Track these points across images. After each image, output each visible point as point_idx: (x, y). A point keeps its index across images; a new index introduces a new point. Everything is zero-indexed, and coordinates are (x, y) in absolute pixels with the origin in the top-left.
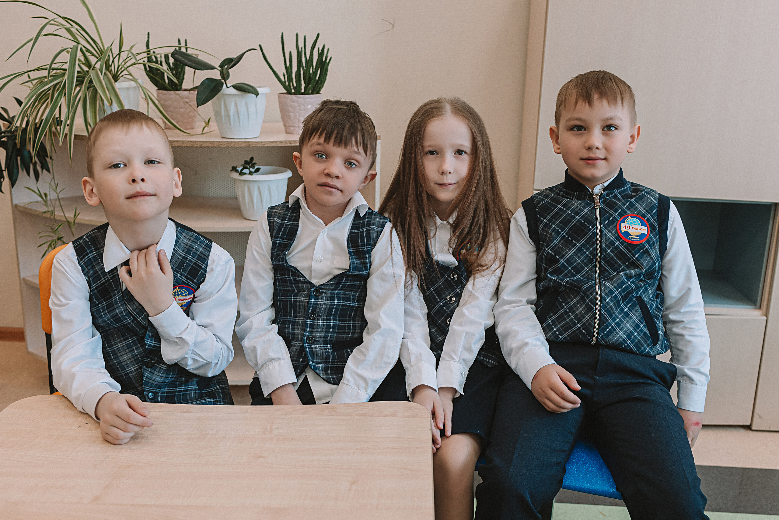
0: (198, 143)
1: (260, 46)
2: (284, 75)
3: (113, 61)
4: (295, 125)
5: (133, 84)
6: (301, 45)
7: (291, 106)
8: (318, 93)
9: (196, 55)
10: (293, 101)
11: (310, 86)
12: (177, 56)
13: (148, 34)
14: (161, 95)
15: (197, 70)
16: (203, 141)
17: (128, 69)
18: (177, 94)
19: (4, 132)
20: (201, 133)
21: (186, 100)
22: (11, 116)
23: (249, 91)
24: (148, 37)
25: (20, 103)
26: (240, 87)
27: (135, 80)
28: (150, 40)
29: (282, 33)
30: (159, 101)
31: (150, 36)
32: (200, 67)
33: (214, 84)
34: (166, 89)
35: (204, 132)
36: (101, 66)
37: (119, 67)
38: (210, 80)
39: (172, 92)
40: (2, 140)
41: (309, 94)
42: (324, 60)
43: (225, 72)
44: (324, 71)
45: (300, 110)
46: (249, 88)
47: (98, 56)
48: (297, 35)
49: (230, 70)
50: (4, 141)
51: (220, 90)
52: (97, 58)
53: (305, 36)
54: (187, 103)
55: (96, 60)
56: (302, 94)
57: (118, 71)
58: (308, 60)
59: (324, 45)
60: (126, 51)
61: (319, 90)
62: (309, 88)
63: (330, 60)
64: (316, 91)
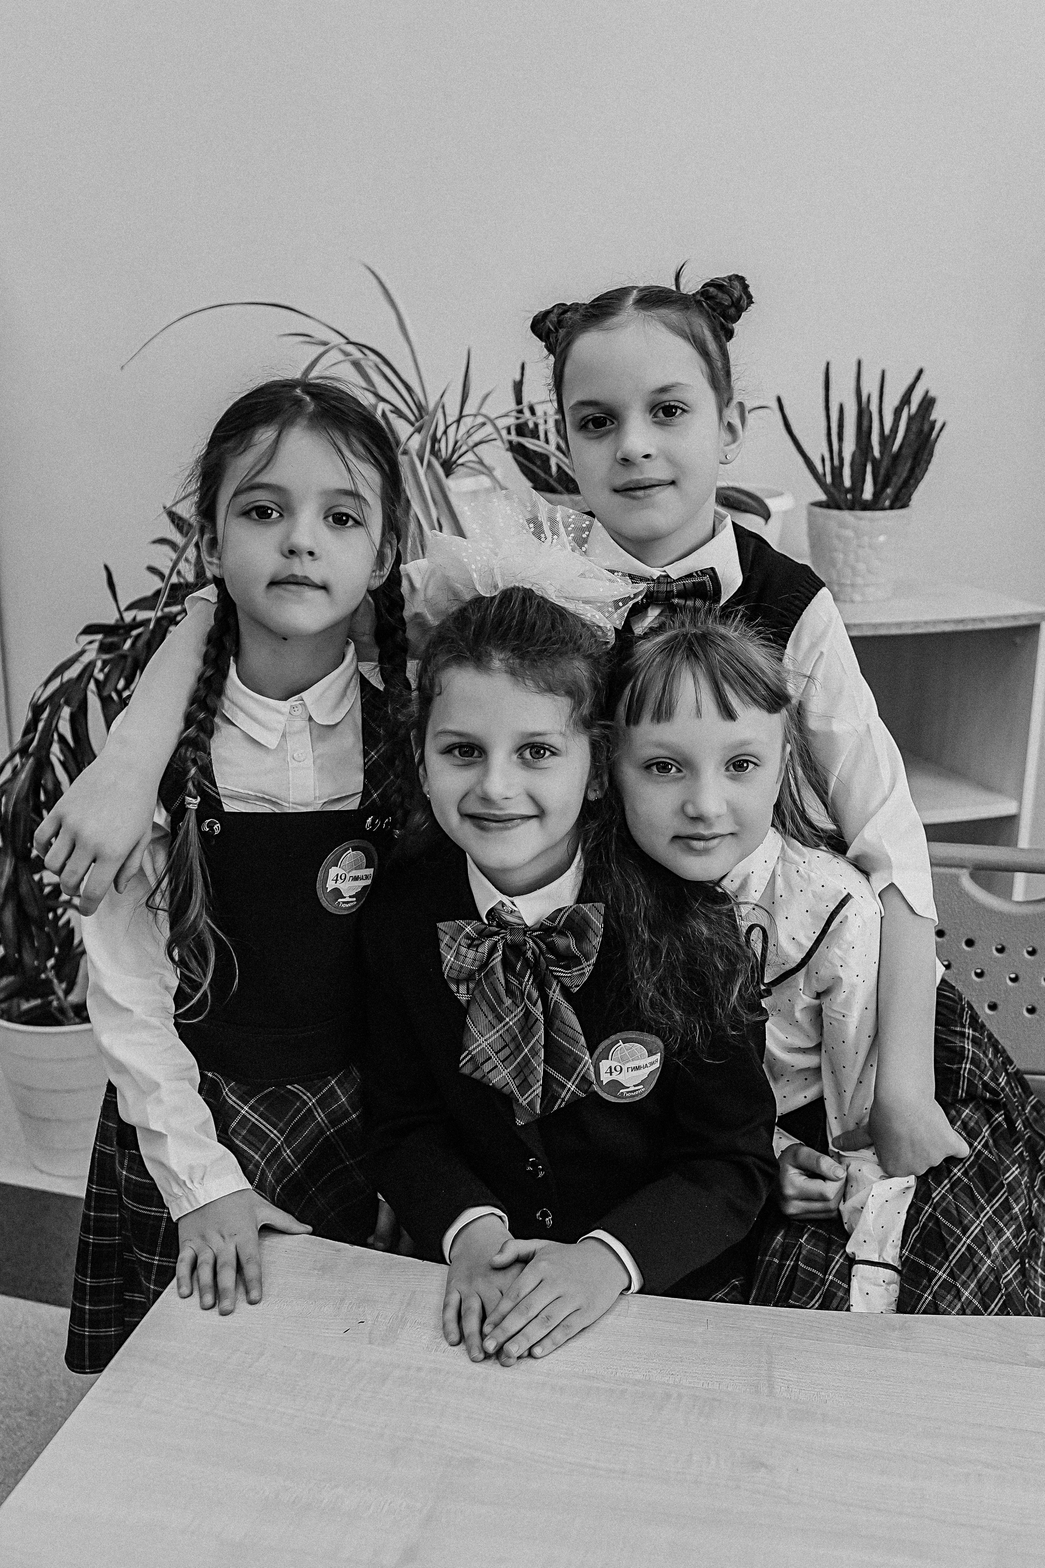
1: (779, 400)
2: (823, 460)
3: (445, 432)
4: (843, 581)
5: (485, 481)
6: (870, 387)
7: (839, 537)
8: (905, 506)
10: (842, 525)
13: (523, 367)
17: (475, 449)
23: (748, 508)
24: (522, 374)
27: (488, 471)
29: (828, 364)
34: (550, 489)
36: (423, 446)
37: (456, 443)
39: (567, 496)
41: (883, 509)
42: (926, 428)
44: (926, 457)
45: (859, 546)
46: (749, 501)
47: (412, 418)
48: (859, 363)
52: (412, 424)
53: (884, 370)
55: (411, 429)
56: (866, 506)
57: (454, 452)
58: (887, 431)
59: (927, 392)
60: (475, 416)
61: (909, 499)
62: (884, 495)
63: (941, 430)
64: (901, 501)
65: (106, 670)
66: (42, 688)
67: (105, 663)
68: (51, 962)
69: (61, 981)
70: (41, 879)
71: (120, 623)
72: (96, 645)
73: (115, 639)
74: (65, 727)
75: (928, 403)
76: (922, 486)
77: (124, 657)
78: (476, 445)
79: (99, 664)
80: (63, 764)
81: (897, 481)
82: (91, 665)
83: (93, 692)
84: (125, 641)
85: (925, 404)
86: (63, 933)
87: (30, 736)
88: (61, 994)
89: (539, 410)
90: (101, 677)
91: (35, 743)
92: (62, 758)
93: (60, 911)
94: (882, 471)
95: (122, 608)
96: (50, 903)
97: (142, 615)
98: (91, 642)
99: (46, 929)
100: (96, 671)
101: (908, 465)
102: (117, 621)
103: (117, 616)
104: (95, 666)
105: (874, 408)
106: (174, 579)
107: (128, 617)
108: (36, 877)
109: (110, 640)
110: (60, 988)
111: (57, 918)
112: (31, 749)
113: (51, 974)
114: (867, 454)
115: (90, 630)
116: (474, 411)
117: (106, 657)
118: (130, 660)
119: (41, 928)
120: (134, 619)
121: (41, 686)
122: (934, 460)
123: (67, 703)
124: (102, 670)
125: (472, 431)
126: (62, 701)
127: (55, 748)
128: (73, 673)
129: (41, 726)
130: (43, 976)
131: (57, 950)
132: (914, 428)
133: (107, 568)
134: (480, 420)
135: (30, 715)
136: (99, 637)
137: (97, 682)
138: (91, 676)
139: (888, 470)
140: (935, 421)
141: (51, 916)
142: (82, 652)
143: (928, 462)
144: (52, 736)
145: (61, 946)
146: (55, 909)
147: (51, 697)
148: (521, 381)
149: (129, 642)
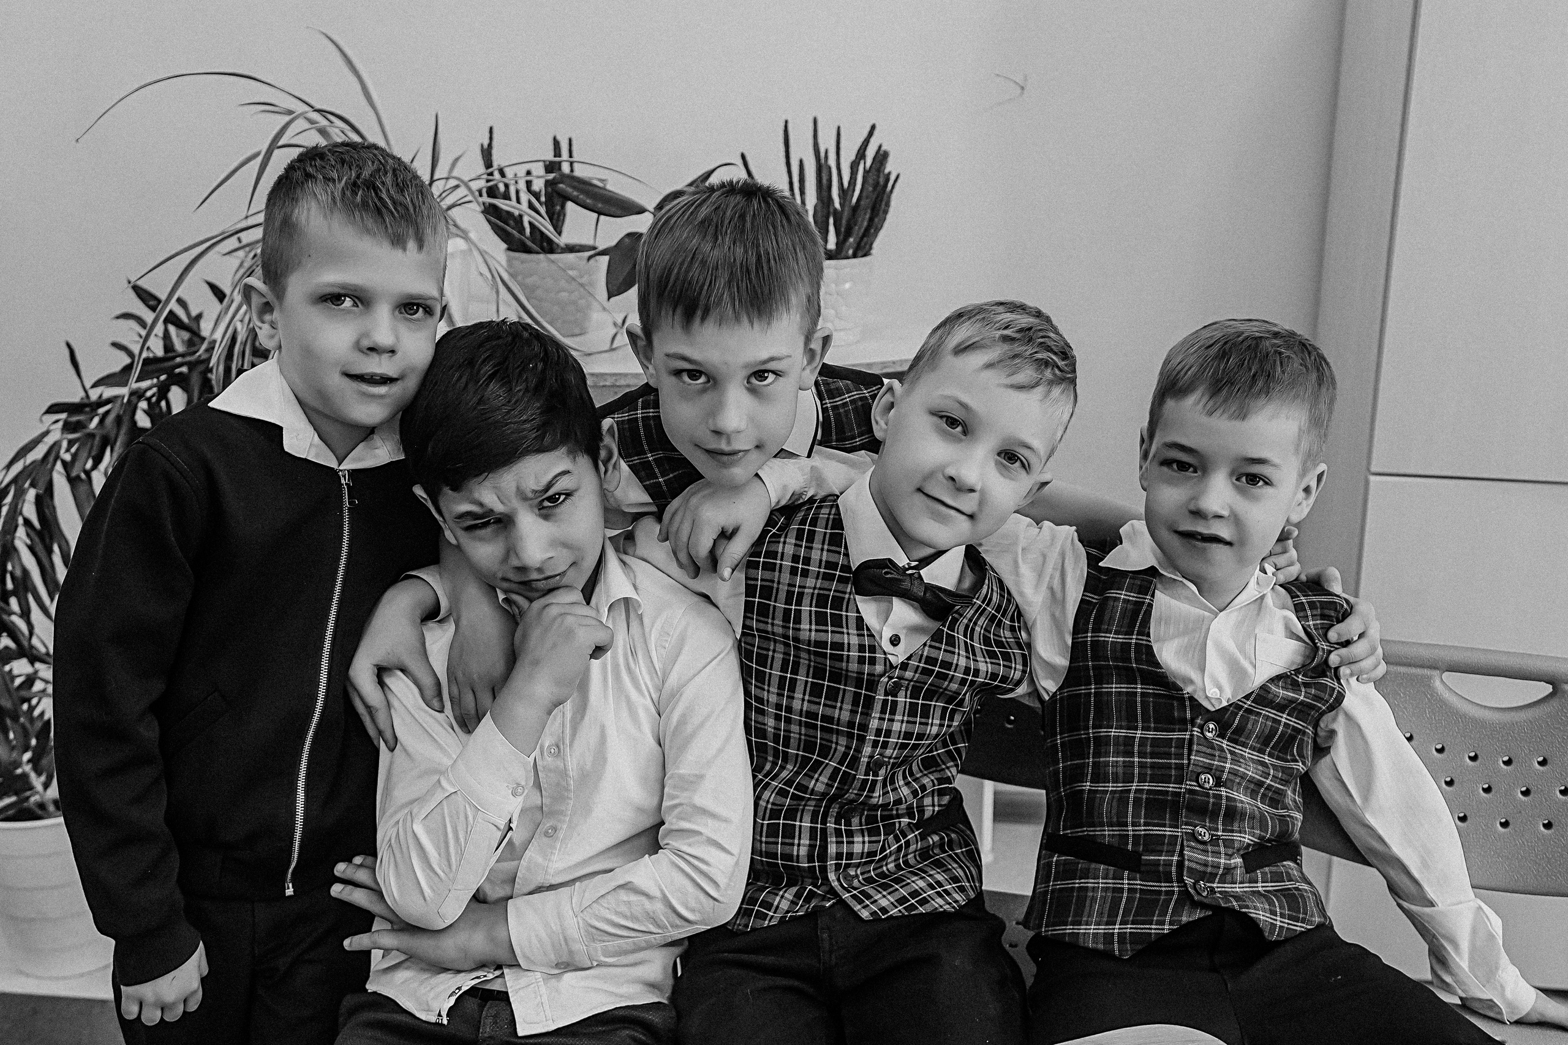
0: (608, 377)
1: (743, 157)
6: (827, 142)
8: (866, 254)
9: (603, 181)
11: (851, 240)
12: (563, 185)
13: (491, 130)
14: (516, 263)
15: (602, 217)
16: (620, 374)
19: (183, 355)
20: (607, 347)
22: (194, 313)
24: (491, 138)
25: (220, 295)
28: (495, 143)
29: (786, 122)
30: (511, 275)
31: (495, 136)
32: (613, 211)
34: (527, 250)
35: (615, 346)
38: (633, 236)
39: (542, 256)
40: (177, 371)
41: (848, 258)
42: (882, 180)
44: (883, 206)
48: (815, 122)
50: (181, 373)
53: (839, 128)
54: (574, 279)
58: (846, 184)
59: (880, 147)
60: (447, 179)
61: (871, 248)
62: (848, 244)
63: (895, 183)
64: (863, 249)
65: (73, 450)
66: (4, 472)
67: (71, 443)
68: (27, 756)
69: (39, 774)
70: (11, 670)
71: (86, 401)
72: (60, 424)
73: (81, 418)
74: (29, 510)
75: (882, 157)
76: (882, 234)
77: (91, 436)
78: (450, 208)
79: (65, 444)
80: (31, 548)
81: (858, 231)
82: (56, 445)
83: (59, 473)
84: (91, 419)
85: (878, 158)
86: (39, 725)
88: (39, 787)
89: (510, 173)
90: (67, 457)
92: (29, 542)
93: (34, 701)
94: (844, 222)
95: (88, 385)
96: (24, 693)
97: (109, 392)
98: (57, 421)
99: (22, 720)
100: (62, 452)
101: (868, 216)
102: (82, 399)
103: (82, 394)
104: (60, 447)
105: (832, 162)
106: (145, 355)
107: (94, 395)
108: (7, 668)
109: (74, 419)
110: (38, 782)
111: (32, 709)
113: (28, 768)
114: (828, 207)
115: (53, 409)
116: (445, 175)
117: (72, 436)
118: (97, 439)
119: (15, 718)
120: (101, 396)
122: (891, 210)
123: (33, 485)
124: (68, 450)
125: (444, 195)
126: (27, 485)
127: (21, 532)
128: (38, 453)
130: (19, 771)
131: (34, 742)
132: (871, 181)
133: (68, 345)
134: (452, 183)
136: (63, 416)
137: (64, 463)
138: (57, 457)
139: (849, 221)
140: (889, 173)
141: (25, 706)
142: (47, 433)
143: (886, 212)
144: (17, 520)
145: (37, 739)
146: (29, 700)
147: (15, 480)
148: (490, 145)
149: (96, 420)
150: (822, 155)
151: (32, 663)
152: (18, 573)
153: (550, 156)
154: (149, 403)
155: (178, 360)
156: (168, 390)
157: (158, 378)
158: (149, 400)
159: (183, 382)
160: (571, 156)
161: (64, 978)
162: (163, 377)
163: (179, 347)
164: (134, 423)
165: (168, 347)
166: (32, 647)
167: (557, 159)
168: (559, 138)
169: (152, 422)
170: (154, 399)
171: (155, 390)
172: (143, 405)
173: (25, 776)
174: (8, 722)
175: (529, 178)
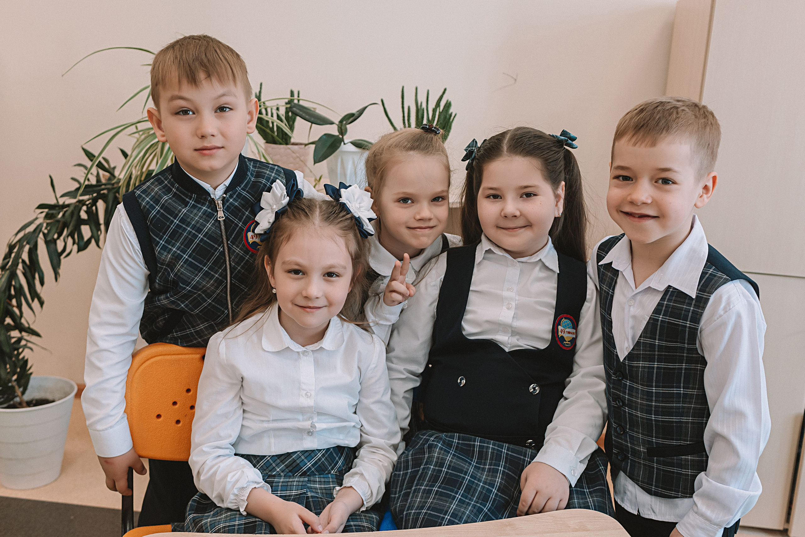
1: (382, 101)
6: (422, 99)
9: (314, 109)
12: (294, 109)
13: (261, 84)
14: (270, 149)
15: (313, 125)
18: (289, 149)
19: (105, 185)
21: (298, 155)
22: (112, 166)
24: (261, 88)
25: (125, 155)
26: (360, 144)
28: (263, 90)
29: (403, 87)
30: (268, 155)
31: (263, 87)
32: (319, 122)
33: (331, 140)
34: (274, 142)
38: (327, 135)
40: (102, 192)
42: (448, 117)
43: (343, 128)
44: (448, 129)
48: (416, 89)
49: (348, 126)
50: (104, 194)
51: (338, 147)
53: (428, 91)
54: (297, 158)
58: (430, 117)
59: (447, 101)
63: (454, 117)
65: (49, 228)
66: (14, 237)
67: (47, 224)
68: (15, 377)
69: (20, 387)
70: (10, 335)
71: (57, 204)
72: (44, 214)
73: (54, 212)
74: (25, 256)
75: (448, 105)
77: (58, 221)
79: (45, 225)
80: (25, 274)
82: (40, 226)
83: (41, 238)
84: (59, 213)
85: (447, 105)
86: (21, 363)
87: (7, 260)
88: (20, 394)
89: (268, 104)
91: (10, 263)
92: (23, 271)
93: (20, 350)
95: (58, 196)
97: (69, 201)
98: (42, 213)
99: (14, 359)
100: (43, 229)
102: (55, 203)
103: (55, 200)
104: (42, 226)
105: (424, 106)
106: (87, 183)
107: (61, 201)
109: (51, 212)
110: (19, 391)
111: (19, 354)
112: (7, 267)
113: (14, 384)
115: (41, 206)
117: (48, 221)
118: (61, 225)
119: (10, 358)
120: (64, 203)
121: (13, 235)
123: (28, 243)
124: (46, 228)
126: (25, 243)
127: (20, 266)
128: (31, 229)
129: (13, 255)
130: (10, 384)
131: (18, 370)
132: (442, 117)
133: (50, 177)
135: (7, 250)
136: (46, 210)
137: (44, 234)
138: (41, 231)
140: (452, 113)
141: (16, 352)
142: (36, 219)
144: (19, 260)
145: (20, 369)
146: (18, 349)
147: (19, 241)
148: (260, 92)
149: (61, 215)
150: (419, 104)
151: (21, 332)
152: (18, 286)
153: (289, 96)
154: (87, 208)
155: (103, 187)
156: (97, 201)
157: (92, 195)
158: (87, 205)
159: (104, 198)
160: (298, 97)
161: (24, 490)
162: (95, 195)
163: (103, 181)
164: (79, 216)
165: (98, 180)
166: (21, 324)
167: (292, 98)
168: (293, 90)
169: (88, 216)
170: (89, 205)
171: (90, 201)
172: (84, 208)
173: (13, 387)
174: (7, 359)
175: (277, 106)
